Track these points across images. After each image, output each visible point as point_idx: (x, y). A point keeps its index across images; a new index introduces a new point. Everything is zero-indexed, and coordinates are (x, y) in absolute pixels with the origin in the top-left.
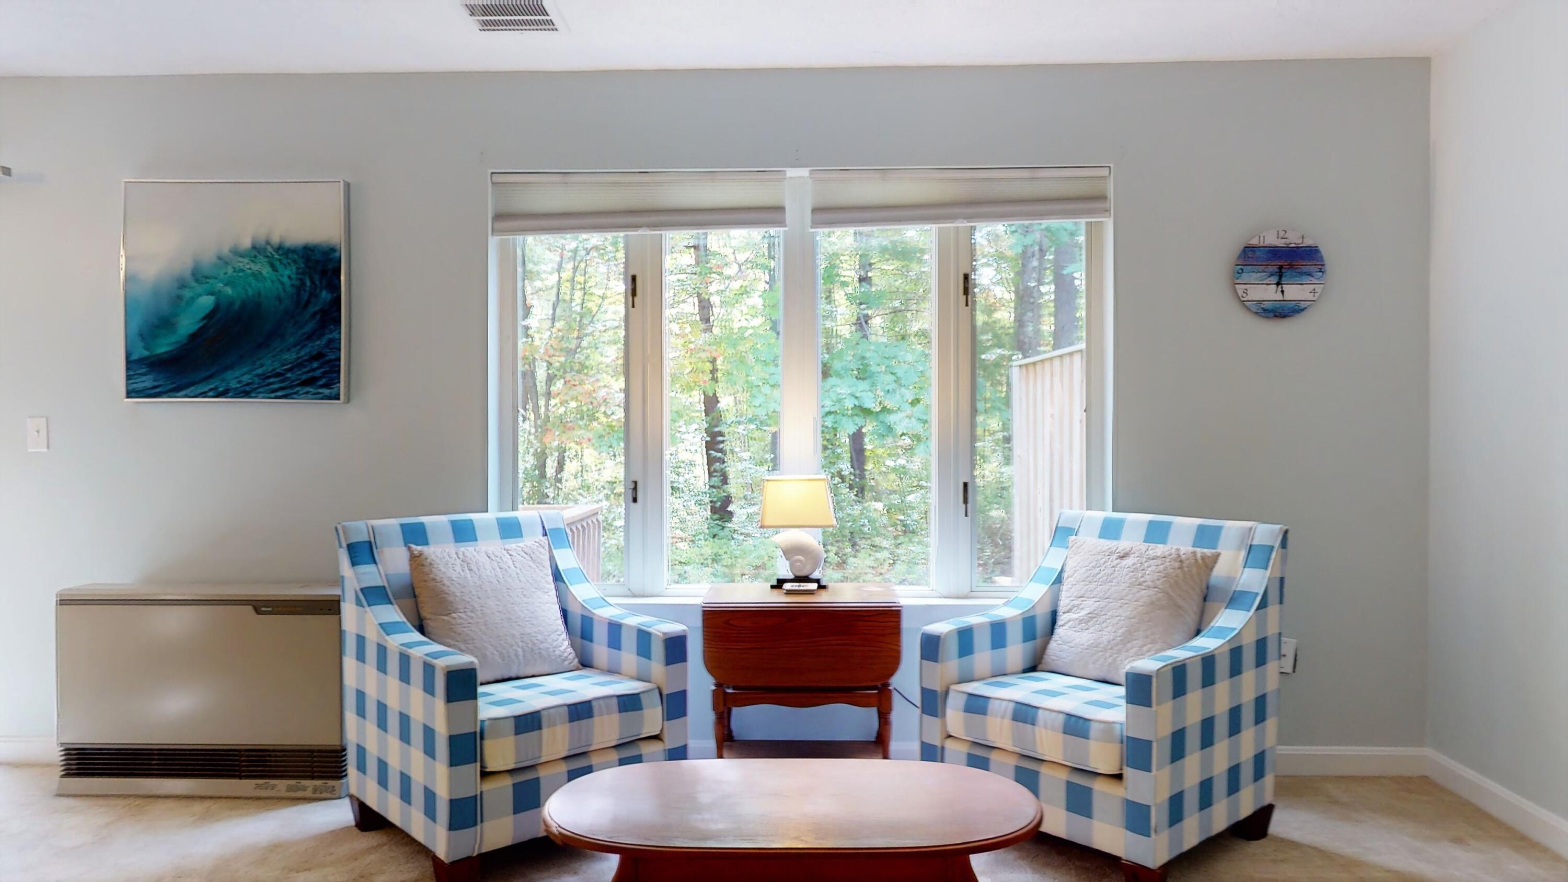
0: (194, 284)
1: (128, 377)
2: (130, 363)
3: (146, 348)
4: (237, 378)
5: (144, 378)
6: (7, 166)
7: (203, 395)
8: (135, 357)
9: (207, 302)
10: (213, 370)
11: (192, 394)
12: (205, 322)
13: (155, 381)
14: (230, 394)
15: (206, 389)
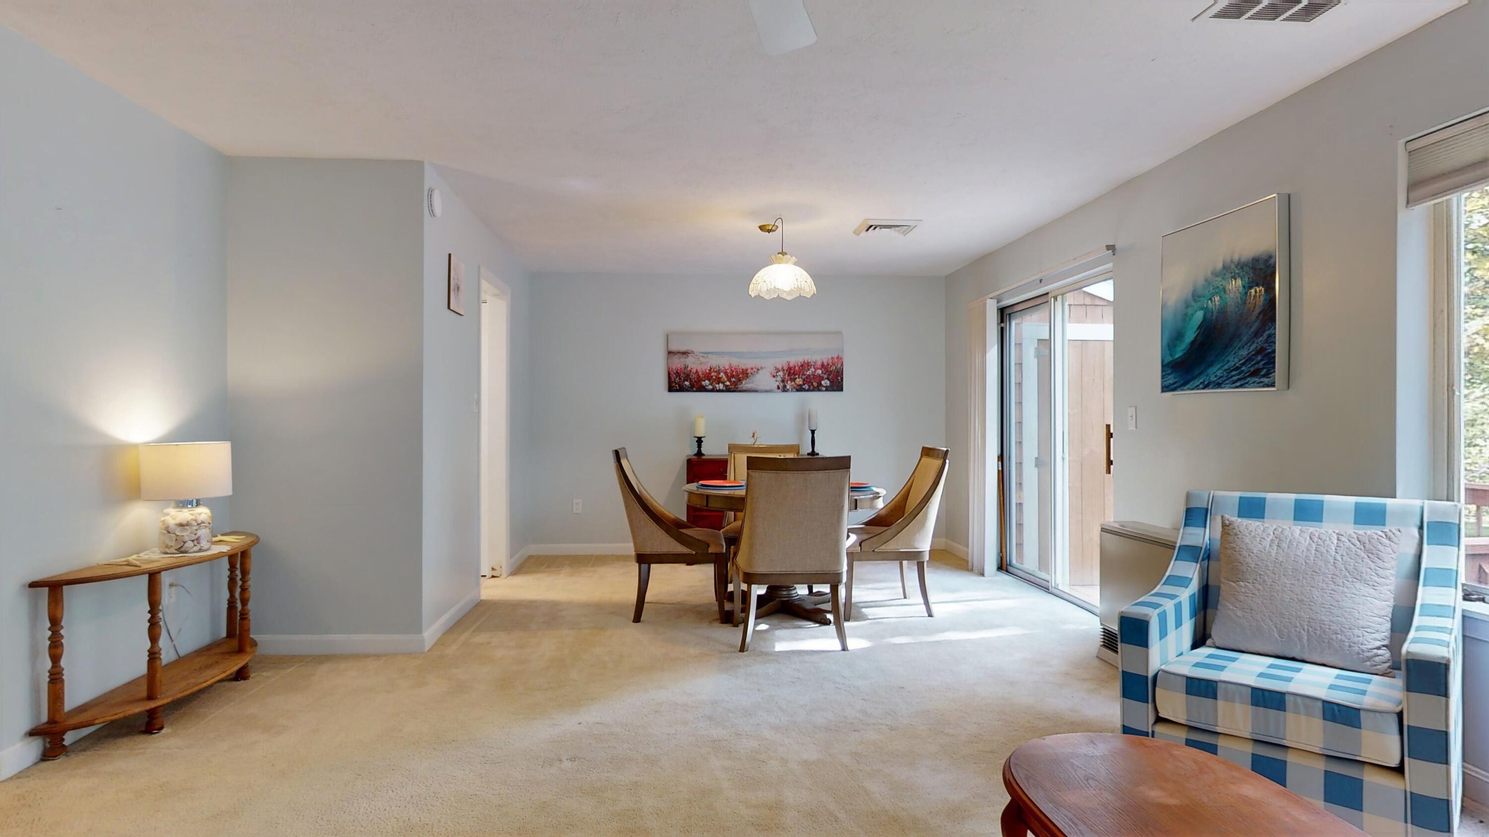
0: (1193, 304)
1: (1163, 377)
2: (1164, 366)
3: (1171, 355)
4: (1214, 373)
5: (1169, 377)
6: (1112, 244)
7: (1197, 388)
8: (1165, 362)
9: (1199, 316)
10: (1202, 368)
11: (1192, 387)
12: (1198, 331)
13: (1175, 378)
14: (1211, 386)
15: (1198, 383)
